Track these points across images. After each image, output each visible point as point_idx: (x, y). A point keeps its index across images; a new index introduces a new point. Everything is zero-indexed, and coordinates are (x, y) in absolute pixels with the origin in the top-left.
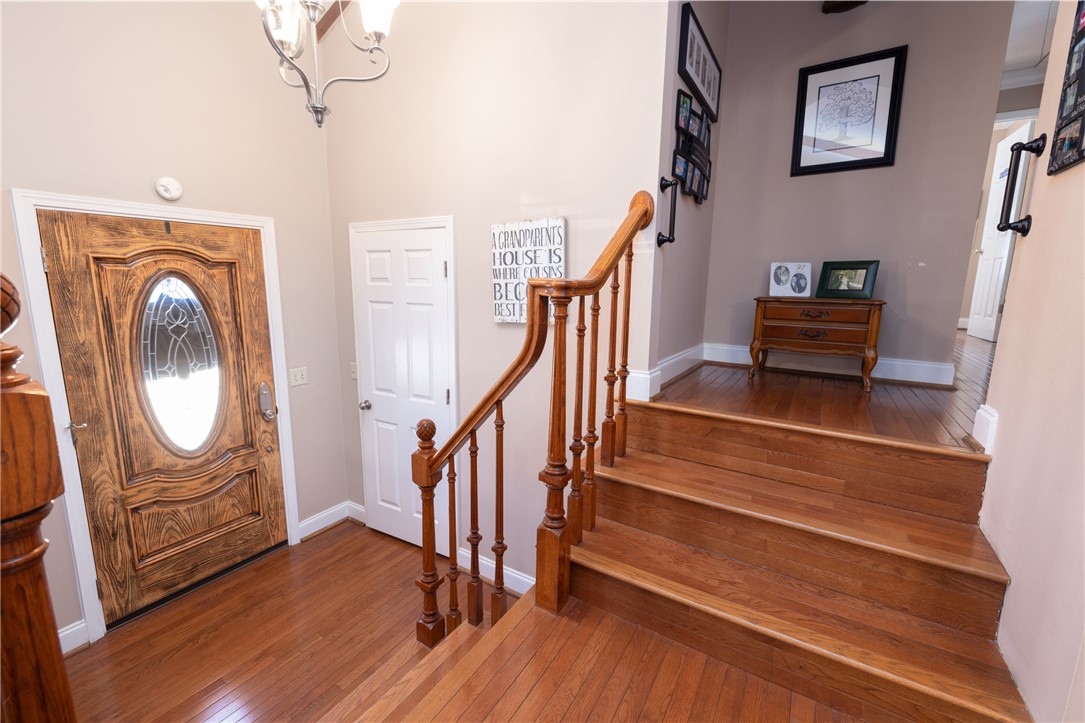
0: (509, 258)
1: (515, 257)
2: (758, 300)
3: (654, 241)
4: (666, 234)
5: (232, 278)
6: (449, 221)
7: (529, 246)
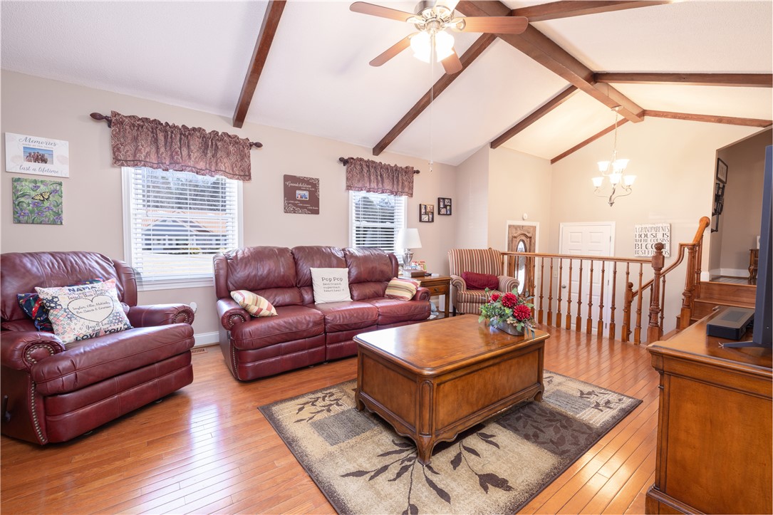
0: (643, 236)
1: (646, 236)
2: (752, 250)
3: (710, 231)
4: (715, 229)
5: (530, 241)
6: (613, 224)
7: (653, 232)
